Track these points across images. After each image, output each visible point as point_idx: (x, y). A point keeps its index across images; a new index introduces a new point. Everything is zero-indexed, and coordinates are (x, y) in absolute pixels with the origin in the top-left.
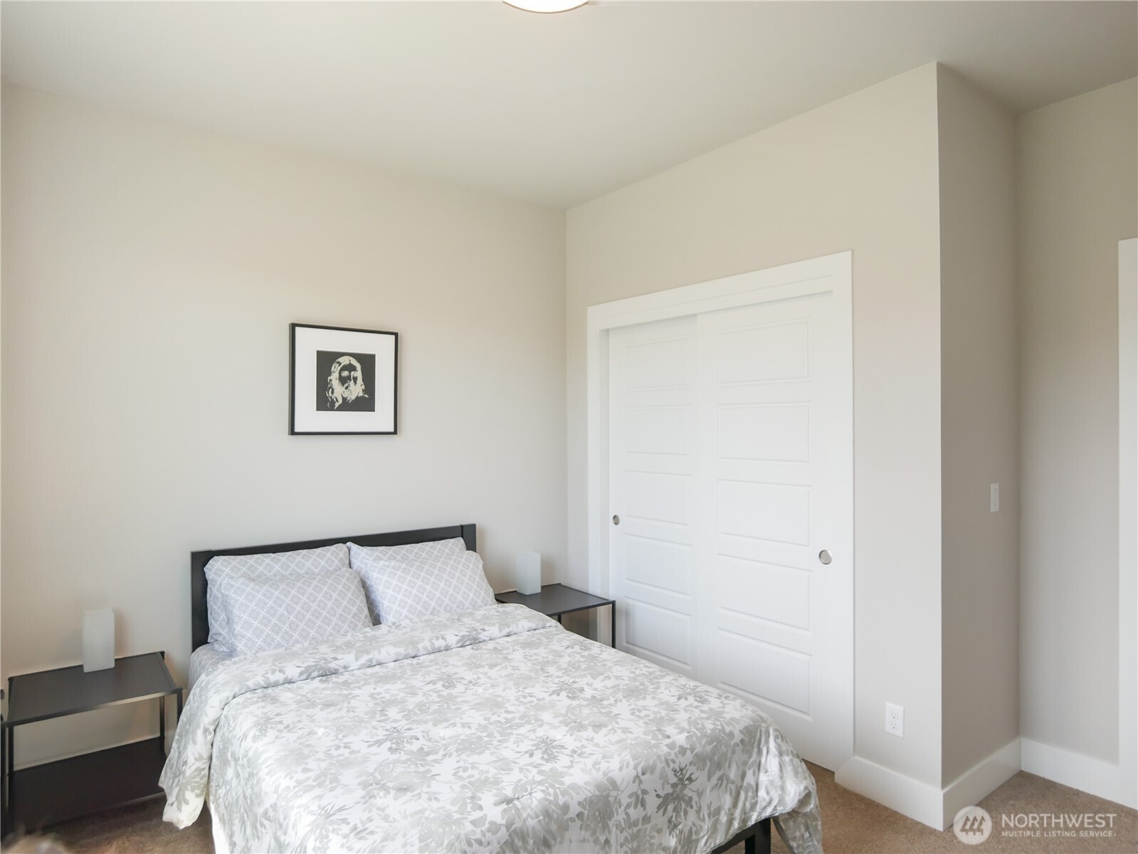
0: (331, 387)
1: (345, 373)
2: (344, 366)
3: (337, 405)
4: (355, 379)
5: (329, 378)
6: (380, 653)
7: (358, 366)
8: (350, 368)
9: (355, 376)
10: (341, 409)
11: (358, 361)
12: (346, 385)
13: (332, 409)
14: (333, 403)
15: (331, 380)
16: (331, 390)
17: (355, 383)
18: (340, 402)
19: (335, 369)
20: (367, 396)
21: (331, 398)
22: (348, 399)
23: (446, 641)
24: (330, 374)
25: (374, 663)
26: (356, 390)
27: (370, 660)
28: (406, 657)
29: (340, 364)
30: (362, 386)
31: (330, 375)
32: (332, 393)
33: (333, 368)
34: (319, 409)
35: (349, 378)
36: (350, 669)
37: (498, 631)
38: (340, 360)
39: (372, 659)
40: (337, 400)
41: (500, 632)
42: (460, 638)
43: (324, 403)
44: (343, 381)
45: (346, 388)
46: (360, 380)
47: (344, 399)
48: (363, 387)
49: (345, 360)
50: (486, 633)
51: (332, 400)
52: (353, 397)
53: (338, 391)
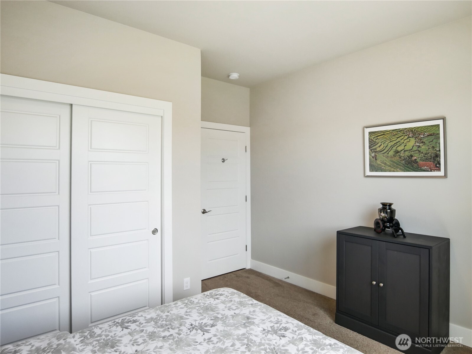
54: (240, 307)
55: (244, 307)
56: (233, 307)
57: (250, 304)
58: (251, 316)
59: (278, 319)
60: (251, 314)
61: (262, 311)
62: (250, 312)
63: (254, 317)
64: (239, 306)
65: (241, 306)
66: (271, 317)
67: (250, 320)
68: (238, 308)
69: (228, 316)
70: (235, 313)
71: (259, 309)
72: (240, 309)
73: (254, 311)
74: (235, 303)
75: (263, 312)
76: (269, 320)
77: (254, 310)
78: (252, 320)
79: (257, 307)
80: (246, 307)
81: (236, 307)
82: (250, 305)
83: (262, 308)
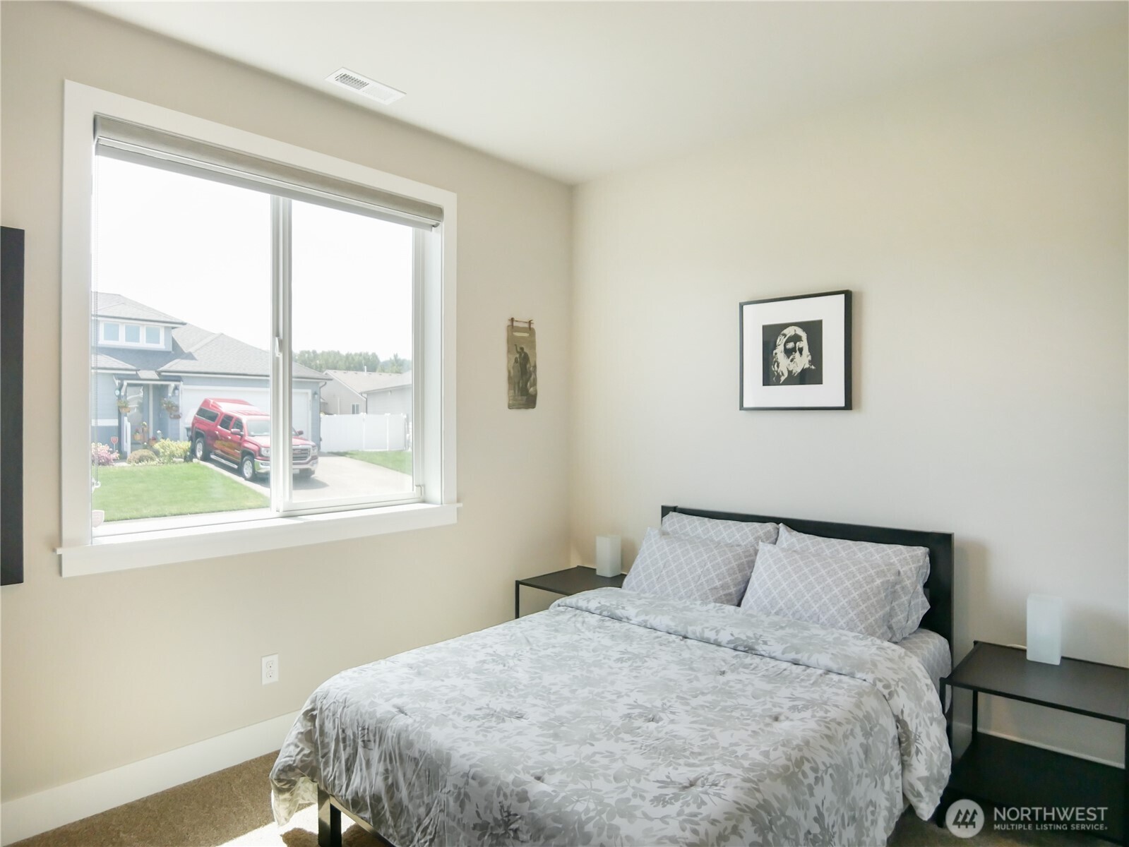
0: (776, 361)
1: (790, 345)
2: (789, 337)
3: (783, 379)
4: (801, 350)
5: (774, 352)
6: (655, 619)
7: (804, 335)
8: (796, 338)
9: (800, 346)
10: (787, 382)
11: (804, 330)
12: (791, 357)
13: (777, 383)
14: (779, 377)
15: (776, 354)
16: (776, 364)
17: (801, 353)
18: (786, 375)
19: (781, 341)
20: (813, 367)
21: (777, 372)
22: (794, 372)
23: (717, 635)
24: (775, 347)
25: (649, 626)
26: (802, 362)
27: (645, 621)
28: (676, 633)
29: (785, 335)
30: (808, 356)
31: (775, 349)
32: (778, 367)
33: (778, 341)
34: (764, 384)
35: (794, 350)
36: (631, 622)
37: (781, 651)
38: (785, 331)
39: (647, 620)
40: (783, 374)
41: (783, 653)
42: (733, 638)
43: (769, 378)
44: (789, 352)
45: (792, 361)
46: (806, 351)
47: (790, 372)
48: (810, 358)
49: (790, 332)
50: (765, 647)
51: (778, 374)
52: (799, 370)
53: (784, 364)
54: (583, 761)
55: (575, 762)
56: (605, 761)
57: (558, 770)
58: (550, 740)
59: (485, 736)
60: (551, 745)
61: (522, 753)
62: (554, 751)
63: (541, 739)
64: (588, 763)
65: (580, 763)
66: (500, 740)
67: (551, 732)
68: (588, 758)
69: (605, 738)
70: (593, 745)
71: (529, 758)
72: (583, 755)
73: (543, 752)
74: (601, 771)
75: (520, 749)
76: (506, 734)
77: (544, 756)
78: (545, 732)
79: (535, 763)
80: (567, 763)
81: (594, 762)
82: (556, 767)
83: (522, 759)
